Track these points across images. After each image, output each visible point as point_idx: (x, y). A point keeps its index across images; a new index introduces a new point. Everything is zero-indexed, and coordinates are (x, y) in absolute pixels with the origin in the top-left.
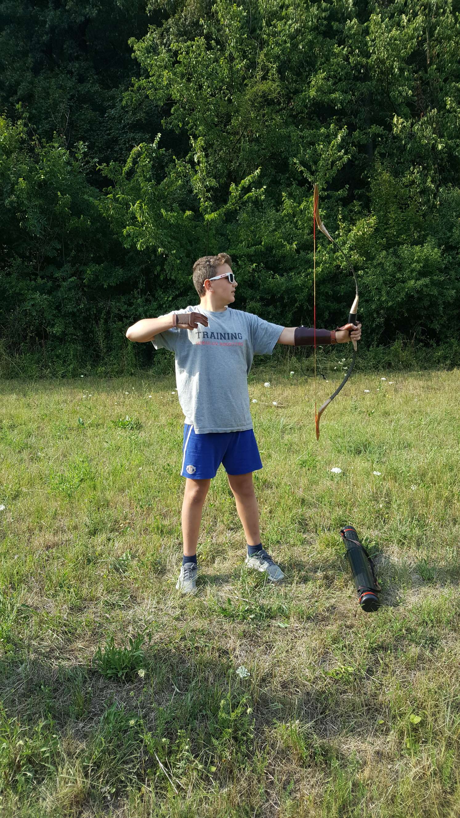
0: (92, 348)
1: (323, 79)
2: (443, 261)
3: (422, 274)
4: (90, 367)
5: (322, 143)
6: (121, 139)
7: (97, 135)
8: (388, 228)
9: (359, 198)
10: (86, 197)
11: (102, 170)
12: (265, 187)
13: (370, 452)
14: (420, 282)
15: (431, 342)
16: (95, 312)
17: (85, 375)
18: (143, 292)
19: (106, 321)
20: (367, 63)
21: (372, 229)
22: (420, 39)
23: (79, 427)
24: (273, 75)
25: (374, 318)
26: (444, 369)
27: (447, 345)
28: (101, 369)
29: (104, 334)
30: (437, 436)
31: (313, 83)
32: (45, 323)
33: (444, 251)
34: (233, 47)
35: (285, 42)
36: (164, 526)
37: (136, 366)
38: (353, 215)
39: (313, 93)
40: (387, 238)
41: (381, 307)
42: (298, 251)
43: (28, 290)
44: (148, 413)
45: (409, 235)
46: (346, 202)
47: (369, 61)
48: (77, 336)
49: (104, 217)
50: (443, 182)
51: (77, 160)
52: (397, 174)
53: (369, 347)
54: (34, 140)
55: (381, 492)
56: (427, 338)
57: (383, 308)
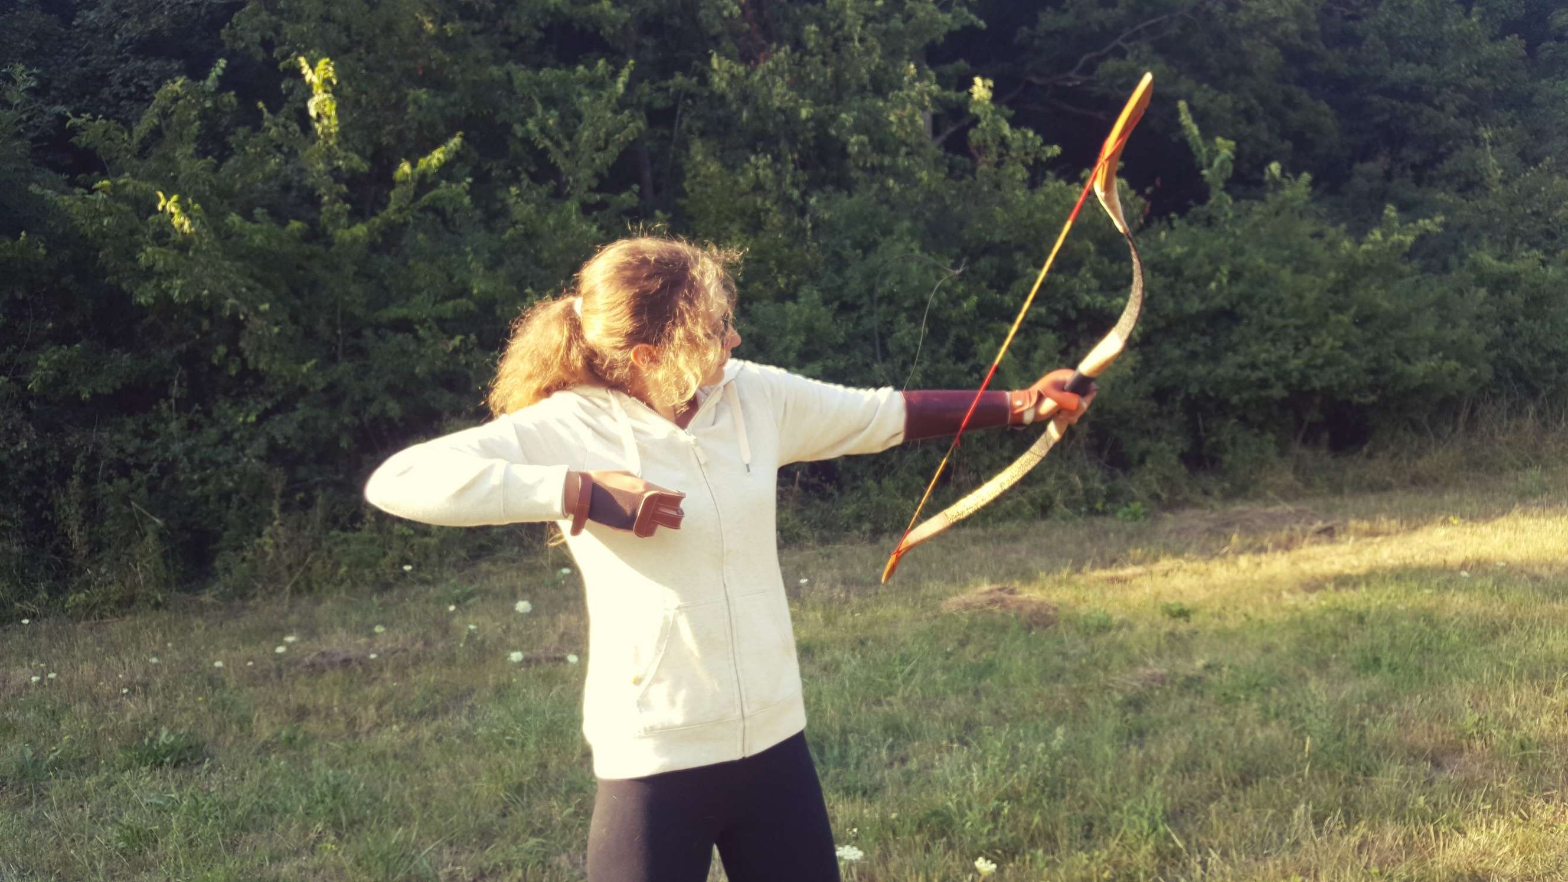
0: (50, 547)
4: (49, 597)
10: (34, 189)
12: (469, 180)
18: (183, 405)
28: (76, 598)
49: (84, 235)
50: (816, 185)
52: (731, 166)
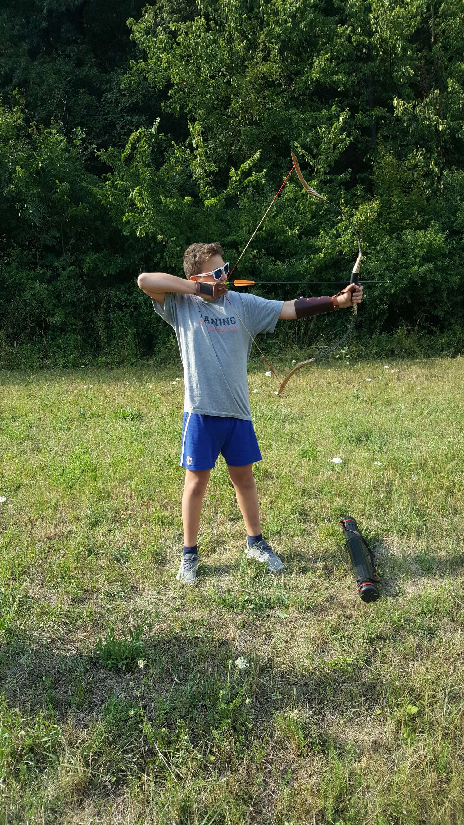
0: (92, 338)
1: (325, 61)
2: (447, 246)
3: (426, 259)
4: (91, 358)
5: (323, 126)
6: (118, 123)
7: (95, 120)
8: (391, 212)
9: (362, 182)
10: (84, 184)
11: (100, 156)
12: (265, 171)
13: (372, 442)
14: (423, 268)
15: (435, 329)
16: (95, 301)
17: (86, 365)
19: (106, 311)
20: (370, 42)
21: (374, 214)
22: (424, 15)
23: (79, 418)
24: (275, 56)
25: (378, 305)
26: (448, 356)
27: (450, 332)
28: (103, 359)
29: (104, 324)
30: (439, 425)
31: (316, 64)
32: (45, 313)
33: (448, 236)
34: (233, 27)
35: (286, 21)
36: (164, 517)
37: (136, 355)
38: (356, 199)
39: (315, 75)
40: (390, 223)
41: (383, 293)
42: (299, 236)
43: (28, 279)
44: (149, 404)
45: (412, 220)
46: (349, 186)
47: (372, 40)
48: (77, 326)
49: (103, 205)
50: (447, 165)
51: (75, 147)
52: (400, 156)
53: (372, 334)
54: (32, 127)
55: (382, 482)
56: (431, 325)
57: (387, 295)
